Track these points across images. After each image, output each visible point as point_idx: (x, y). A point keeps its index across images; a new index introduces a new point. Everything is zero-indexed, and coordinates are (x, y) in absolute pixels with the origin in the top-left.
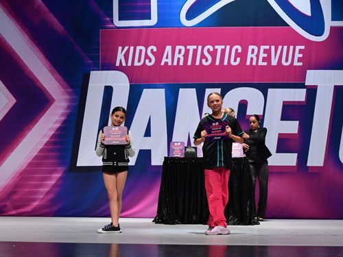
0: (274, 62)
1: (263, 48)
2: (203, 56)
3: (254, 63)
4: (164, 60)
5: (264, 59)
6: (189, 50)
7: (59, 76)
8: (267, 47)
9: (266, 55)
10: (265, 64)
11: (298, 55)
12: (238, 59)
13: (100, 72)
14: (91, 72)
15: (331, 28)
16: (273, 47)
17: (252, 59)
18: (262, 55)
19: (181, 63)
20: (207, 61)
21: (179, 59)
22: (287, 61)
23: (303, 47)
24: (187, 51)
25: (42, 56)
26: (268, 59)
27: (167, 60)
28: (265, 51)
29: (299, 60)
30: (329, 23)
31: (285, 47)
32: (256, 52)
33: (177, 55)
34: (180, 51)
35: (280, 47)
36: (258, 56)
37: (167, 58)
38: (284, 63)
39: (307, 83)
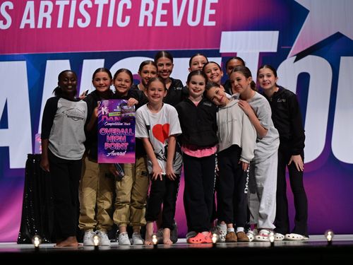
0: (177, 22)
2: (78, 15)
3: (150, 24)
4: (24, 21)
5: (163, 18)
6: (59, 6)
8: (167, 1)
9: (165, 12)
10: (165, 24)
11: (209, 12)
12: (128, 18)
16: (175, 1)
17: (146, 18)
18: (160, 12)
19: (48, 25)
20: (84, 21)
21: (45, 19)
22: (194, 19)
24: (56, 8)
26: (168, 18)
27: (28, 22)
28: (164, 7)
29: (212, 18)
31: (192, 1)
33: (42, 14)
34: (46, 8)
35: (184, 1)
36: (154, 13)
37: (28, 18)
38: (190, 23)
39: (222, 51)
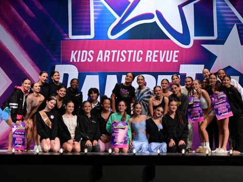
0: (162, 60)
1: (155, 52)
2: (121, 56)
3: (150, 61)
4: (98, 59)
5: (156, 58)
7: (37, 68)
8: (158, 51)
9: (157, 56)
10: (157, 61)
11: (175, 56)
12: (141, 58)
13: (61, 65)
14: (56, 65)
15: (195, 41)
16: (161, 52)
17: (149, 58)
18: (155, 56)
19: (108, 61)
20: (123, 59)
21: (107, 58)
22: (169, 59)
23: (178, 52)
24: (112, 54)
25: (27, 56)
26: (158, 58)
27: (100, 59)
28: (156, 54)
29: (176, 59)
30: (193, 38)
31: (168, 51)
32: (151, 54)
33: (105, 56)
34: (107, 53)
35: (165, 51)
36: (152, 56)
37: (100, 57)
38: (167, 61)
39: (181, 72)
